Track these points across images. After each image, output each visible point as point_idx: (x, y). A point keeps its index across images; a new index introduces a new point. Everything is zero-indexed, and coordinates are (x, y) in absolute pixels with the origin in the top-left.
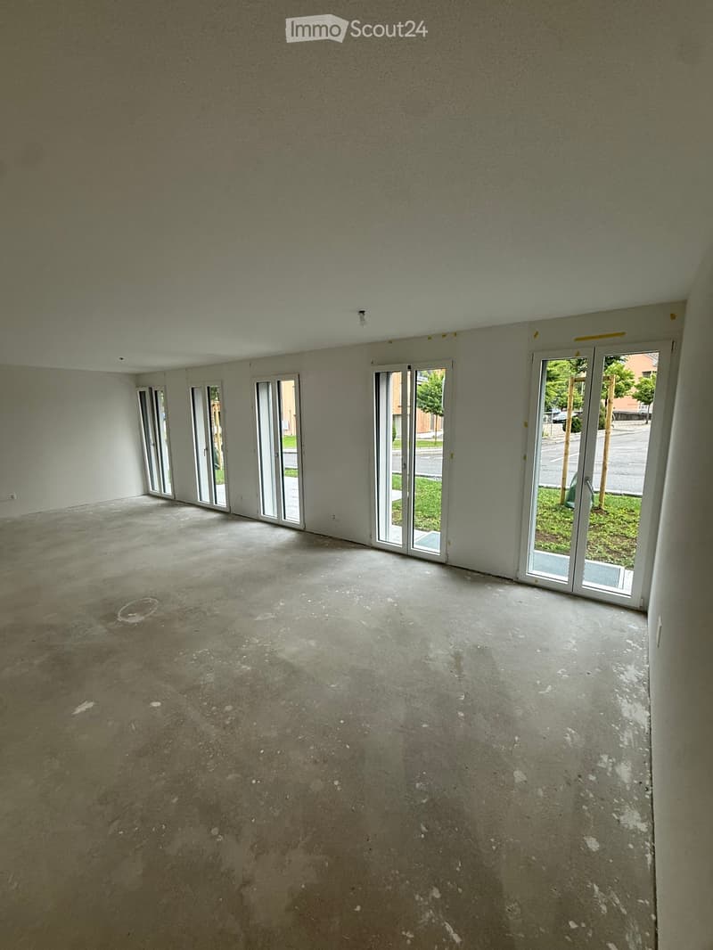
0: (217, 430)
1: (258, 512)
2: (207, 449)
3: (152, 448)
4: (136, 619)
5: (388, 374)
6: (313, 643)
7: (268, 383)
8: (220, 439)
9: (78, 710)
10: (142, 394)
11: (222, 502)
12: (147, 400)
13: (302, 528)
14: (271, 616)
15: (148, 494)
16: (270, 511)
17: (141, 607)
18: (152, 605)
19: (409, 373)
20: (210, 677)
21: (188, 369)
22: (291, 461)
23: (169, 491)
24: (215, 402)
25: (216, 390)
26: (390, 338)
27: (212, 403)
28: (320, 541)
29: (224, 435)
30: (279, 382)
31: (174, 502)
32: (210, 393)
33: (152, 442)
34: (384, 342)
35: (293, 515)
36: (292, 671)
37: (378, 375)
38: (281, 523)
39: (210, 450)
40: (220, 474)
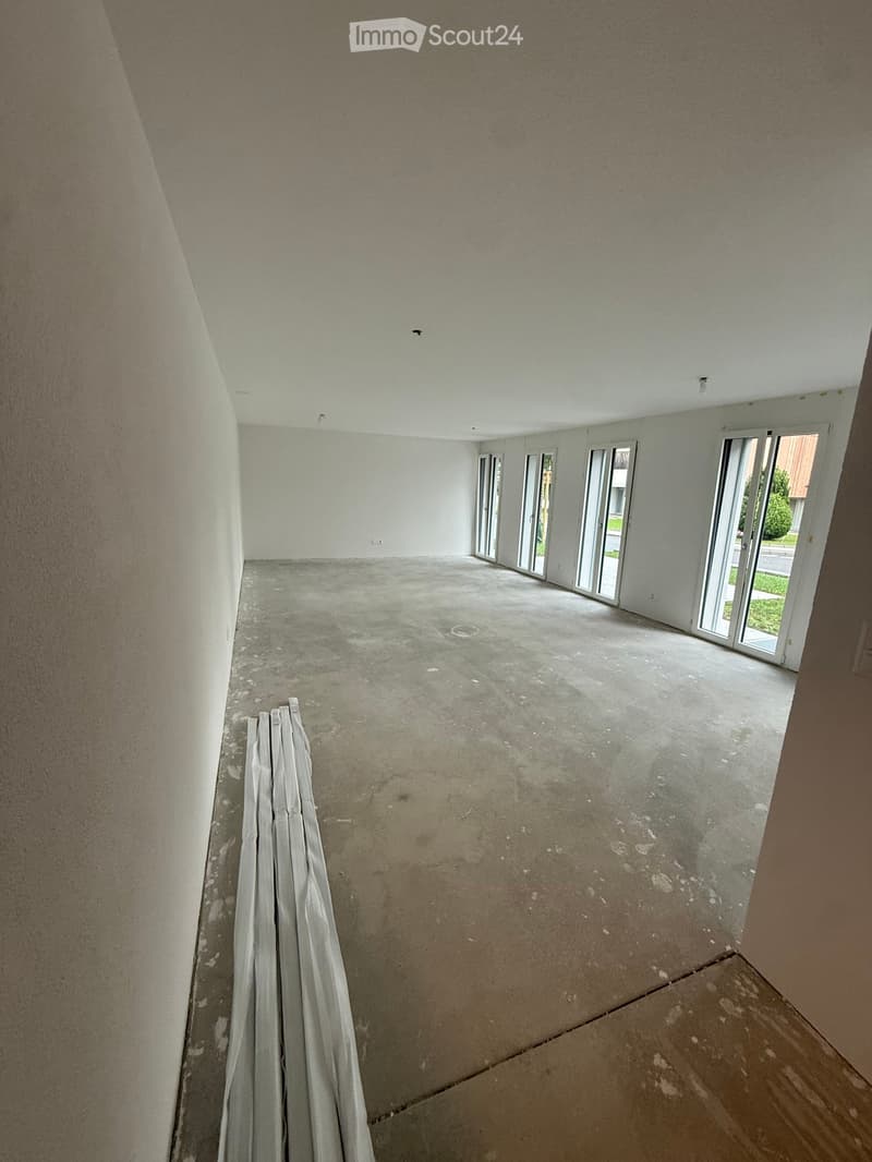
0: (545, 504)
1: (573, 582)
2: (533, 516)
3: (484, 512)
4: (463, 635)
5: (744, 441)
6: (600, 683)
7: (604, 451)
8: (546, 515)
9: (430, 670)
10: (483, 460)
11: (539, 570)
12: (486, 465)
13: (616, 604)
14: (566, 658)
15: (475, 556)
16: (585, 584)
17: (467, 630)
18: (475, 630)
19: (769, 440)
20: (512, 679)
21: (525, 437)
22: (614, 543)
23: (492, 555)
24: (548, 472)
25: (550, 459)
26: (751, 400)
27: (544, 472)
28: (632, 618)
29: (550, 511)
30: (614, 450)
31: (495, 565)
32: (544, 460)
33: (485, 506)
34: (741, 404)
35: (609, 590)
36: (576, 694)
37: (728, 443)
38: (595, 597)
39: (536, 516)
40: (541, 548)
